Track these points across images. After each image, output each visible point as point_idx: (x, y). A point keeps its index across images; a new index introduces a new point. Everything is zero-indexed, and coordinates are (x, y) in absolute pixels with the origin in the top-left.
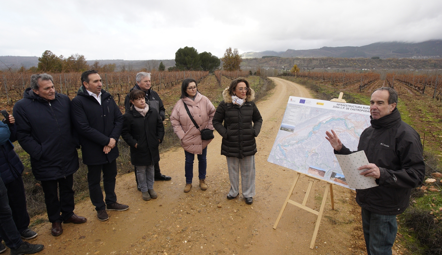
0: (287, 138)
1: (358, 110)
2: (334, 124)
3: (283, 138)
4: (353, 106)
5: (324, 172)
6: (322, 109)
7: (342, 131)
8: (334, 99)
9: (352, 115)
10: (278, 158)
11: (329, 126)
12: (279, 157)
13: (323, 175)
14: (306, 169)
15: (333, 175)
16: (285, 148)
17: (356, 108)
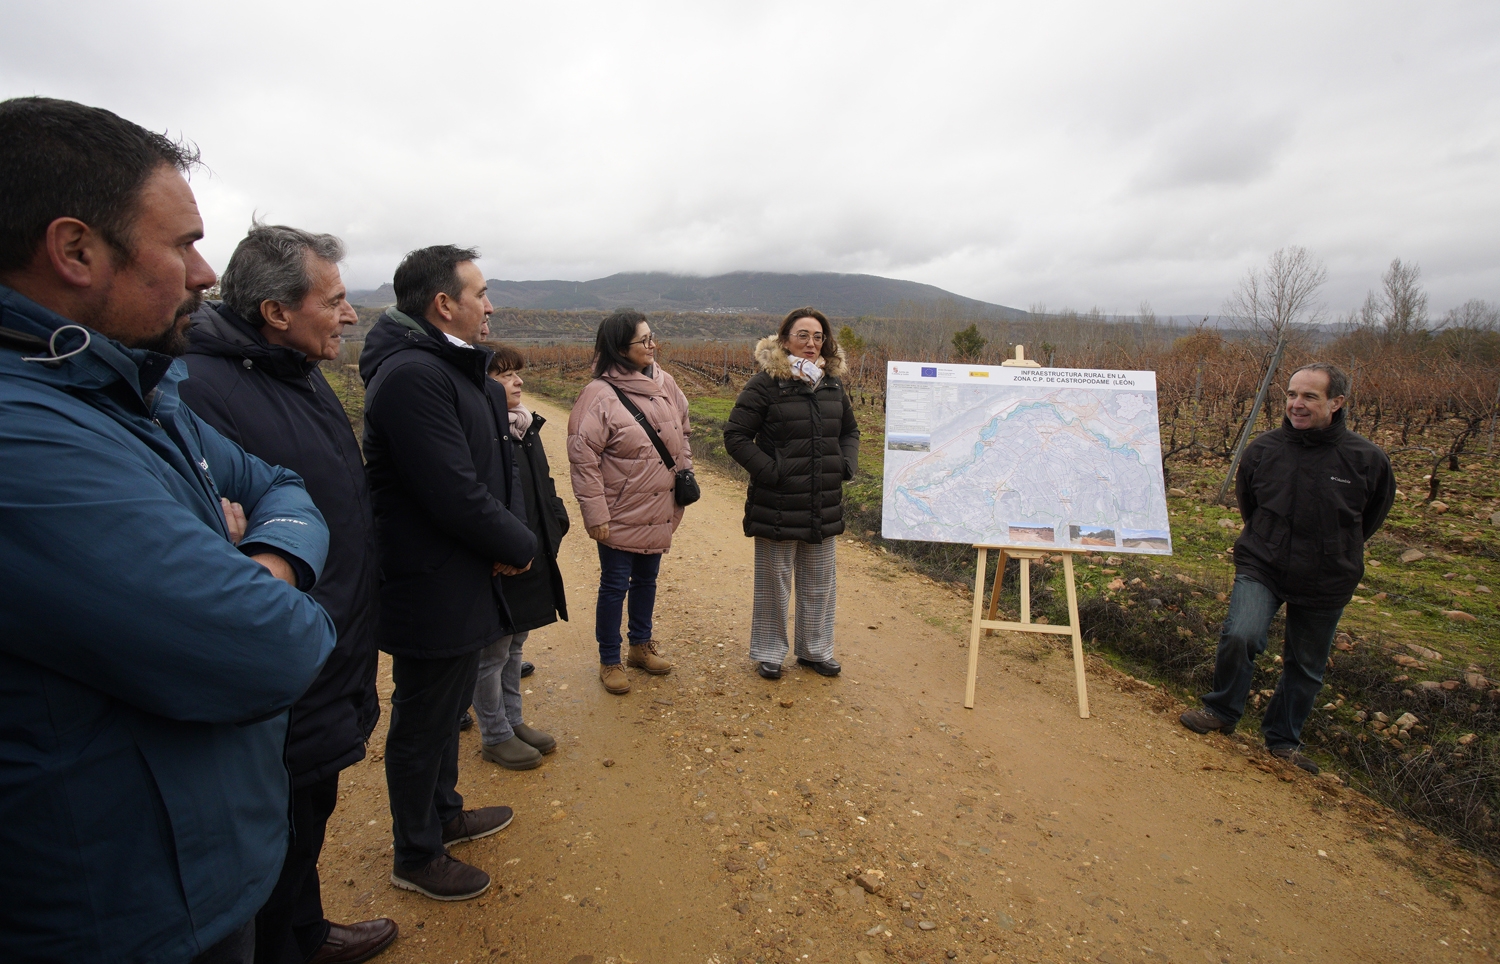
0: (917, 469)
1: (1075, 380)
2: (1030, 417)
3: (905, 469)
4: (1061, 374)
5: (1051, 530)
6: (986, 386)
7: (1053, 430)
8: (1009, 362)
9: (1065, 392)
10: (914, 523)
11: (1019, 424)
12: (915, 520)
13: (1052, 538)
14: (1002, 533)
15: (1074, 532)
16: (921, 493)
17: (1069, 377)
